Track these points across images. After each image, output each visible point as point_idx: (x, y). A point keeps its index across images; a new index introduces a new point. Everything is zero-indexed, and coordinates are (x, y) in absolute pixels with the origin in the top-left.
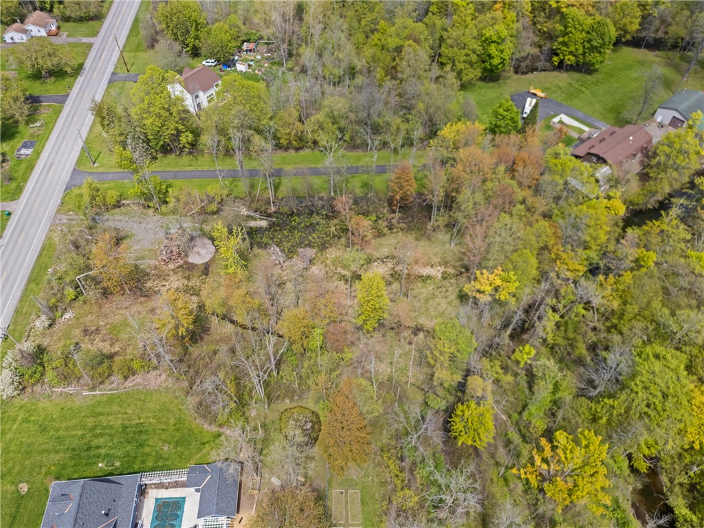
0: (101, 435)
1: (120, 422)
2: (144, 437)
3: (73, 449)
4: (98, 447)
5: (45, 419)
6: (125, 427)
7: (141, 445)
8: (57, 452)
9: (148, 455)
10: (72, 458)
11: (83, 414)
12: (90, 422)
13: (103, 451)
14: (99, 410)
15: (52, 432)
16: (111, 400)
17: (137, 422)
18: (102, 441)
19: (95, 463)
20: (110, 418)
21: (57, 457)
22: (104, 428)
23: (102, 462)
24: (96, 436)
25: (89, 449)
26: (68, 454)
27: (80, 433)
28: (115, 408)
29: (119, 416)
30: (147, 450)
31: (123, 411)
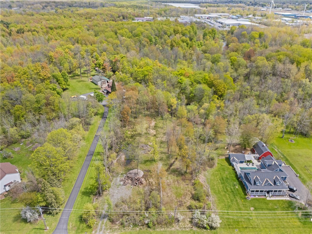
0: (227, 189)
1: (221, 185)
2: (224, 178)
3: (234, 196)
4: (231, 189)
5: (226, 207)
6: (222, 183)
7: (227, 178)
8: (237, 200)
9: (230, 176)
10: (237, 196)
11: (220, 196)
12: (223, 193)
13: (232, 188)
14: (217, 192)
15: (230, 204)
16: (213, 189)
17: (219, 181)
18: (229, 189)
19: (237, 189)
20: (219, 188)
21: (238, 200)
22: (224, 189)
23: (236, 187)
24: (227, 190)
25: (233, 192)
26: (236, 197)
27: (227, 195)
28: (215, 187)
29: (218, 186)
30: (228, 177)
31: (216, 185)
